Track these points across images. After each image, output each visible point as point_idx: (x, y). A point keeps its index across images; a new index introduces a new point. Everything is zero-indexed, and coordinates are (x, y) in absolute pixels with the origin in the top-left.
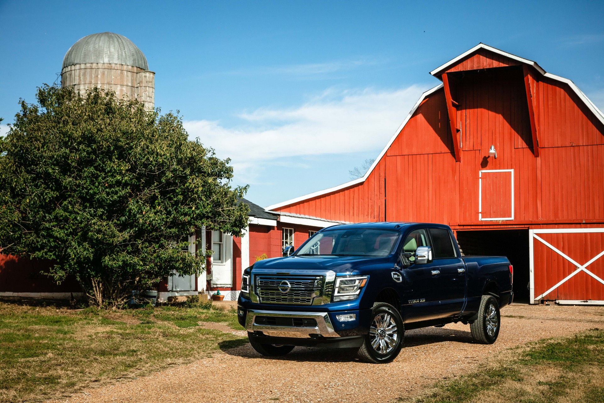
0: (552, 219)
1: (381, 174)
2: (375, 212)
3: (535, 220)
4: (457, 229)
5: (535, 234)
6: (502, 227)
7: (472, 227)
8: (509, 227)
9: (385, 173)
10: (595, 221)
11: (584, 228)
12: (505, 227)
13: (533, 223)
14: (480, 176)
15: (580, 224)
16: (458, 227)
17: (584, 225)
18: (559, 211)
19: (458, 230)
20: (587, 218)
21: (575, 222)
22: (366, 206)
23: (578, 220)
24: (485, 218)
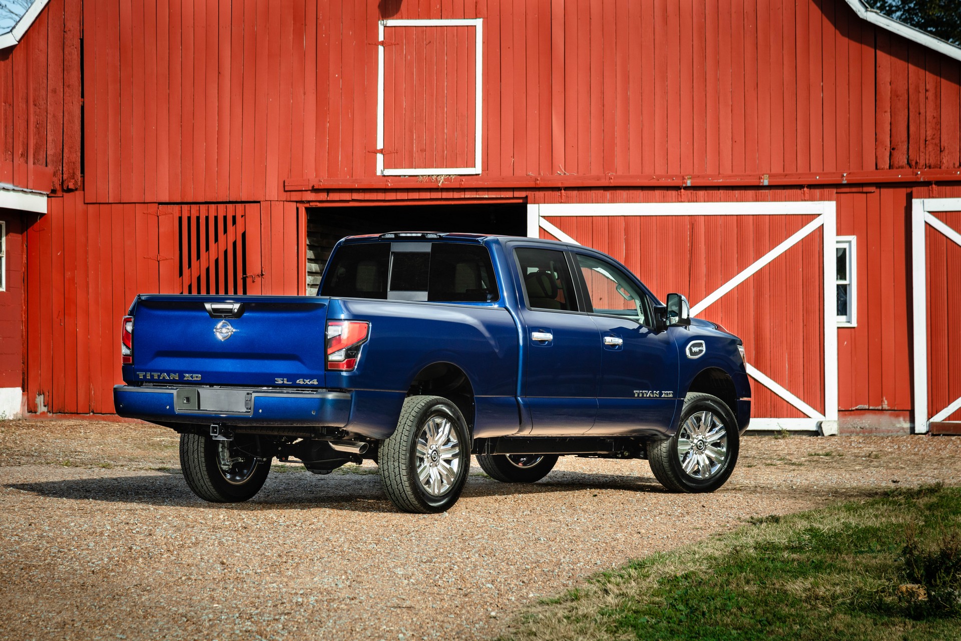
0: (594, 173)
1: (69, 25)
2: (50, 146)
3: (545, 177)
4: (309, 202)
5: (544, 217)
6: (445, 195)
7: (356, 196)
8: (468, 195)
9: (82, 23)
10: (720, 181)
11: (689, 201)
12: (456, 195)
13: (541, 184)
14: (381, 38)
15: (677, 188)
16: (311, 196)
17: (689, 192)
18: (618, 150)
19: (313, 205)
20: (696, 173)
21: (664, 182)
22: (20, 125)
23: (671, 177)
24: (395, 167)
